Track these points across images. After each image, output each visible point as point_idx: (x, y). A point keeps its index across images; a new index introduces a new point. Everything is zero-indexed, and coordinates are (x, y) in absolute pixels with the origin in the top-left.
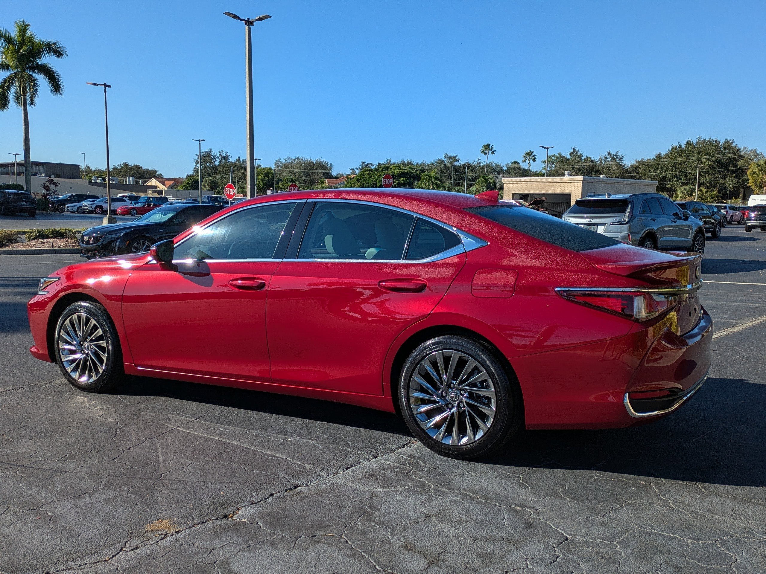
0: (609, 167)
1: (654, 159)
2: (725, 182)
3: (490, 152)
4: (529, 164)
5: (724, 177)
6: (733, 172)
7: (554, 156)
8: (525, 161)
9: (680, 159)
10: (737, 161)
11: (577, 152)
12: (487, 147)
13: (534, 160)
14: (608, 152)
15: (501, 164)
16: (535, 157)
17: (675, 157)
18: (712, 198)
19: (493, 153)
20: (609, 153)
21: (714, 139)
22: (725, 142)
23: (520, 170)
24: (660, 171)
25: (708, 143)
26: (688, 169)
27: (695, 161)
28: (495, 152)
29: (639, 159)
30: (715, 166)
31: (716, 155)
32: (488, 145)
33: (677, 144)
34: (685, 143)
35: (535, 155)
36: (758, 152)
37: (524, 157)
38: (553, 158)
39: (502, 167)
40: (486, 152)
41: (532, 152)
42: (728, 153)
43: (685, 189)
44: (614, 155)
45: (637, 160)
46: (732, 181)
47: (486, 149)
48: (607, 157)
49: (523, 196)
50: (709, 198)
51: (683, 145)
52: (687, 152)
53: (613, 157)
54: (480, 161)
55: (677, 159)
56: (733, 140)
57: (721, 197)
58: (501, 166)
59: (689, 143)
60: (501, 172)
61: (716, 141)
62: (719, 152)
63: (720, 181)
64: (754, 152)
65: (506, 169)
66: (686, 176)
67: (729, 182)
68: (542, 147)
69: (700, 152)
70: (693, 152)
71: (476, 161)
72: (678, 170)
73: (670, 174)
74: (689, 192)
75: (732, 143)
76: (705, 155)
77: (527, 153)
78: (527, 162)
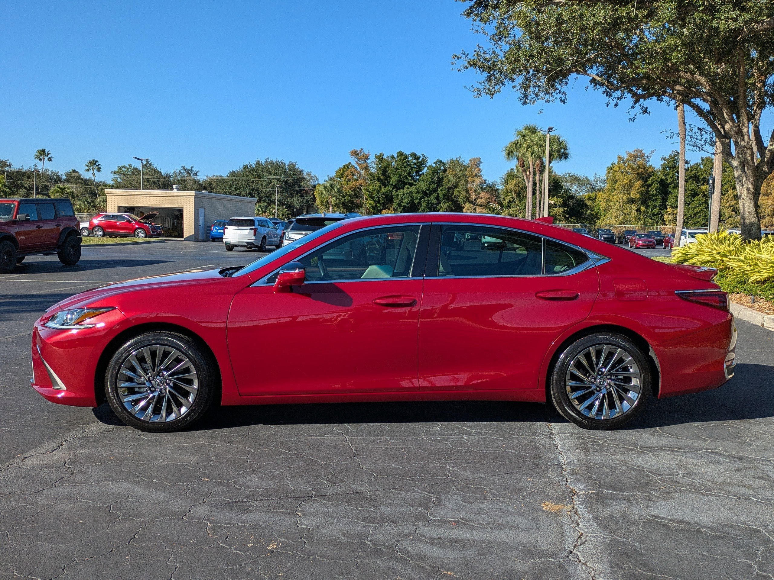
0: (184, 181)
1: (227, 176)
2: (292, 200)
3: (46, 158)
4: (94, 174)
5: (292, 196)
6: (298, 192)
7: (124, 167)
8: (88, 170)
9: (252, 178)
10: (300, 182)
11: (150, 165)
12: (42, 152)
13: (99, 170)
14: (182, 167)
15: (58, 173)
16: (100, 166)
17: (247, 176)
18: (283, 215)
19: (50, 159)
20: (184, 168)
21: (280, 161)
22: (290, 165)
23: (82, 179)
24: (235, 188)
25: (275, 164)
26: (260, 188)
27: (266, 180)
28: (52, 159)
29: (211, 175)
30: (283, 186)
31: (283, 176)
32: (44, 151)
33: (248, 164)
34: (255, 163)
35: (99, 165)
36: (312, 175)
37: (87, 166)
38: (123, 169)
39: (59, 176)
40: (41, 157)
41: (96, 161)
42: (294, 174)
43: (260, 207)
44: (189, 170)
45: (209, 176)
46: (298, 201)
47: (41, 154)
48: (182, 171)
49: (128, 209)
50: (280, 215)
51: (253, 164)
52: (257, 172)
53: (188, 173)
54: (37, 168)
55: (249, 177)
56: (296, 163)
57: (291, 214)
58: (59, 174)
59: (258, 163)
60: (59, 180)
61: (282, 163)
62: (286, 173)
63: (288, 200)
64: (309, 174)
65: (65, 177)
66: (259, 194)
67: (296, 201)
68: (136, 158)
69: (269, 173)
70: (263, 172)
71: (32, 167)
72: (251, 188)
73: (244, 191)
74: (263, 209)
75: (295, 165)
76: (274, 175)
77: (90, 162)
78: (91, 171)
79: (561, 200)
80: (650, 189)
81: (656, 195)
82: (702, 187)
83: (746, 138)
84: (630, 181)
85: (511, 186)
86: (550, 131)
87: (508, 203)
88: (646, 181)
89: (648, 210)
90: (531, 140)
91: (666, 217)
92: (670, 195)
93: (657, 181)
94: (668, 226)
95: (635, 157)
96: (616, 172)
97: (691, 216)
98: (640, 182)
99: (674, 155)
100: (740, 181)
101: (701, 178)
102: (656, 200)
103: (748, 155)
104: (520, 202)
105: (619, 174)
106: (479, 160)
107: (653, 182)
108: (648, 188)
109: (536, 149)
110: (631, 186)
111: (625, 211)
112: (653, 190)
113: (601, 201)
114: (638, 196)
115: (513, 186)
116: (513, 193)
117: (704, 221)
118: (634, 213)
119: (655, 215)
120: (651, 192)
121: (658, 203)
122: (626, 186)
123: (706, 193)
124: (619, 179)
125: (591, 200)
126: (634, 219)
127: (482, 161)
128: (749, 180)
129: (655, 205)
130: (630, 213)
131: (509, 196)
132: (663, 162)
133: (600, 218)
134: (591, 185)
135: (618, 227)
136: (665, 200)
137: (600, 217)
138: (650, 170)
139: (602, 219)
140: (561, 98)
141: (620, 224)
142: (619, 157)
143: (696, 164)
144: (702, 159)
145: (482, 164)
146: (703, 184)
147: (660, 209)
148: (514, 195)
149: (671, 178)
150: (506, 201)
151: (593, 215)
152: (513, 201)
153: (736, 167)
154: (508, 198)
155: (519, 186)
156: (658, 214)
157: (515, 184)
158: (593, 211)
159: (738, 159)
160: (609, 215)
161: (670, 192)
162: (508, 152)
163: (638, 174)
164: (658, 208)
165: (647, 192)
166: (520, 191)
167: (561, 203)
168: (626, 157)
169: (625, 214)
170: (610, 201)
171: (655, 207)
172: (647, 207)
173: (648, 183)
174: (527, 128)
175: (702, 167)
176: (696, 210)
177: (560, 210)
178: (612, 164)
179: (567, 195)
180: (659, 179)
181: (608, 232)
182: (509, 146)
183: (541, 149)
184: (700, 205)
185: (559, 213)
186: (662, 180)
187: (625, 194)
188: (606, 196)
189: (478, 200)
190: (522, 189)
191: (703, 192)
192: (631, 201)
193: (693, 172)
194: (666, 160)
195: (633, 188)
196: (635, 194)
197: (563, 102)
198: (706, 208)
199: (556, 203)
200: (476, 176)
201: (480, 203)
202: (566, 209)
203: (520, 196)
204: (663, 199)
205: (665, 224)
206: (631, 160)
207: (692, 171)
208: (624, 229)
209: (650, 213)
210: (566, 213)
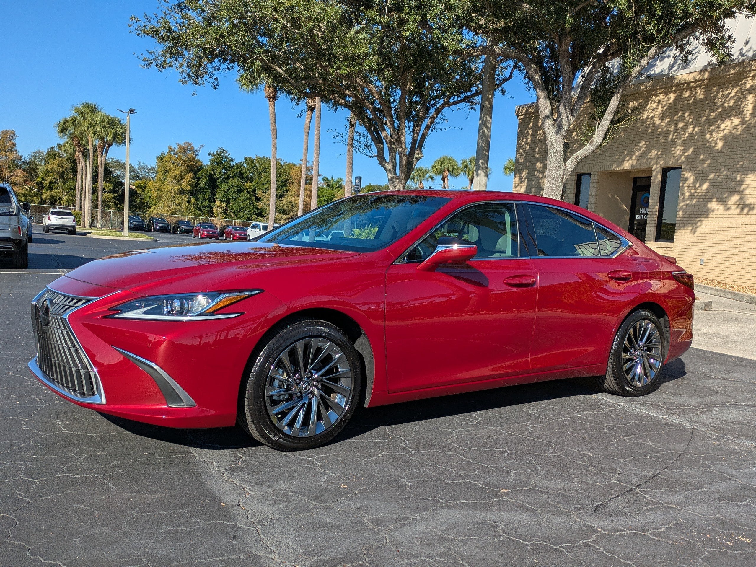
79: (111, 186)
80: (199, 182)
81: (205, 188)
82: (246, 184)
83: (403, 146)
84: (181, 172)
85: (53, 165)
86: (130, 113)
87: (50, 184)
88: (195, 173)
89: (198, 202)
90: (93, 119)
91: (215, 210)
92: (219, 189)
93: (206, 175)
94: (216, 218)
95: (186, 149)
96: (166, 162)
97: (237, 210)
98: (191, 174)
99: (221, 152)
100: (393, 183)
101: (245, 176)
102: (205, 192)
103: (404, 161)
104: (64, 184)
105: (170, 164)
106: (13, 133)
107: (203, 176)
108: (198, 181)
109: (99, 129)
110: (182, 178)
111: (177, 202)
112: (203, 183)
113: (151, 190)
114: (189, 188)
115: (55, 166)
116: (55, 173)
117: (249, 216)
118: (185, 204)
119: (205, 207)
120: (201, 185)
121: (207, 196)
122: (177, 177)
123: (249, 190)
124: (171, 169)
125: (141, 188)
126: (185, 210)
127: (16, 134)
128: (401, 183)
129: (204, 198)
130: (182, 204)
131: (51, 176)
132: (211, 157)
133: (151, 207)
134: (135, 172)
135: (170, 217)
136: (213, 194)
137: (150, 205)
138: (199, 163)
139: (153, 207)
140: (213, 83)
141: (172, 214)
142: (170, 148)
143: (241, 163)
144: (245, 158)
145: (17, 138)
146: (247, 182)
147: (209, 202)
148: (57, 176)
149: (219, 173)
150: (48, 182)
151: (143, 203)
152: (56, 183)
153: (390, 170)
154: (49, 179)
155: (63, 167)
156: (208, 206)
157: (58, 164)
158: (143, 199)
159: (391, 163)
160: (161, 205)
161: (218, 187)
162: (61, 128)
163: (188, 166)
164: (207, 201)
165: (197, 184)
166: (63, 172)
167: (110, 189)
168: (177, 148)
169: (177, 205)
170: (161, 191)
171: (205, 199)
172: (197, 199)
173: (197, 176)
174: (86, 106)
175: (245, 165)
176: (242, 205)
177: (110, 196)
178: (162, 154)
179: (115, 180)
180: (208, 174)
181: (162, 221)
182: (62, 122)
183: (104, 131)
184: (245, 200)
185: (108, 198)
186: (210, 174)
187: (176, 185)
188: (157, 185)
189: (13, 178)
190: (66, 170)
191: (247, 189)
192: (182, 192)
193: (239, 170)
194: (214, 156)
195: (184, 180)
196: (185, 185)
197: (215, 87)
198: (250, 204)
199: (106, 188)
200: (10, 150)
201: (15, 181)
202: (116, 195)
203: (64, 178)
204: (211, 192)
205: (214, 217)
206: (181, 152)
207: (237, 168)
208: (175, 219)
209: (200, 205)
210: (115, 199)
